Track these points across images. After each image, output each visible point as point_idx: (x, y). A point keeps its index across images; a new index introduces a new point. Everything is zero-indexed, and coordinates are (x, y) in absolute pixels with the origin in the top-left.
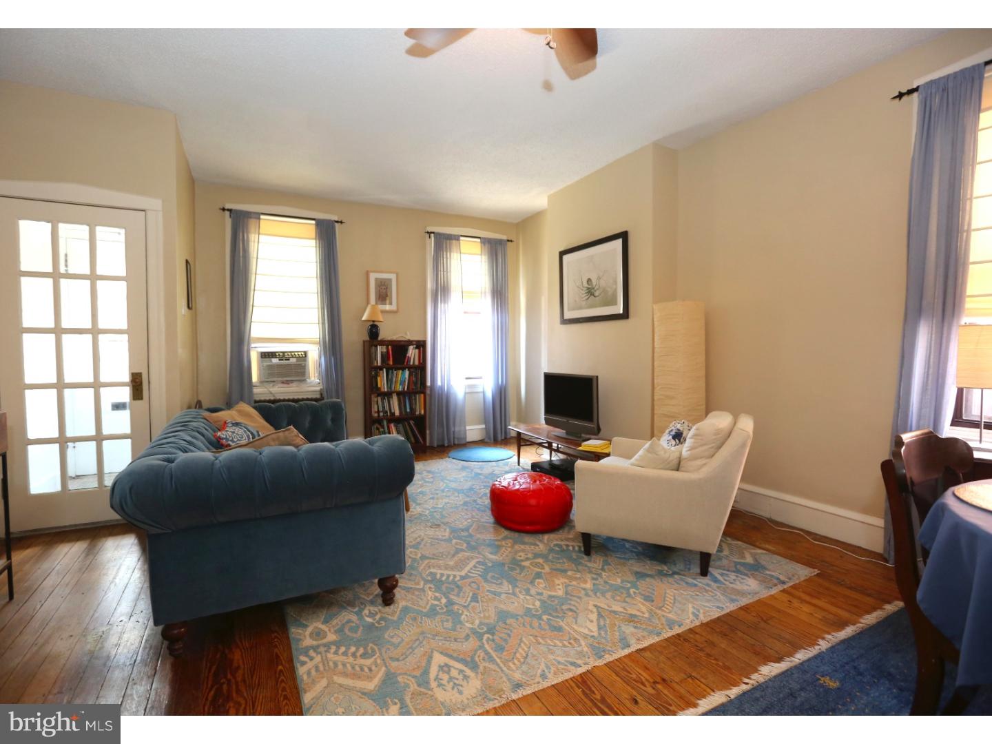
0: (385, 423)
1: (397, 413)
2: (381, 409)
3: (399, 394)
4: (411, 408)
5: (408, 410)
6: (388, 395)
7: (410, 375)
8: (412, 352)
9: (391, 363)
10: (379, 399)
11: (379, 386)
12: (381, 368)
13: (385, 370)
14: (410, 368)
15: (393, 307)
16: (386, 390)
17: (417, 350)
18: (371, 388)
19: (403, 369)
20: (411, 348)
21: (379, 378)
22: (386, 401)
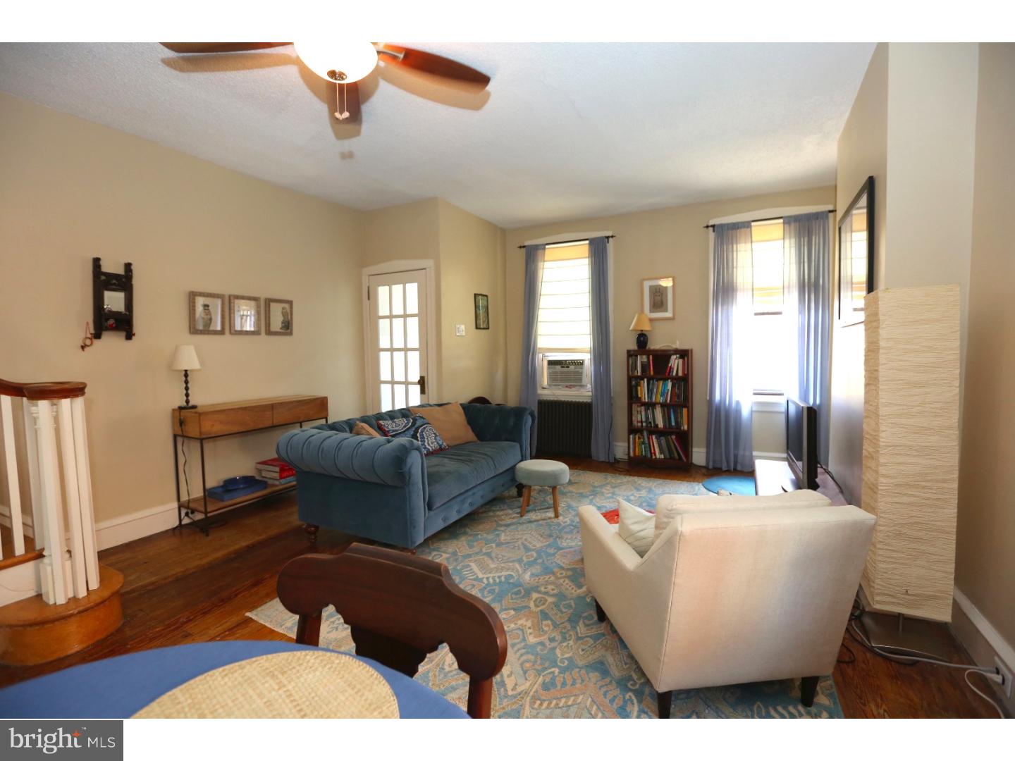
0: (645, 433)
1: (661, 425)
2: (644, 420)
3: (663, 405)
4: (676, 422)
5: (673, 424)
6: (650, 405)
7: (673, 386)
8: (675, 363)
9: (652, 373)
10: (643, 408)
11: (639, 396)
12: (642, 378)
13: (646, 380)
14: (673, 379)
15: (668, 314)
16: (646, 400)
17: (681, 361)
18: (633, 397)
19: (665, 379)
20: (674, 357)
21: (639, 388)
22: (650, 412)
